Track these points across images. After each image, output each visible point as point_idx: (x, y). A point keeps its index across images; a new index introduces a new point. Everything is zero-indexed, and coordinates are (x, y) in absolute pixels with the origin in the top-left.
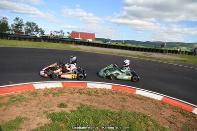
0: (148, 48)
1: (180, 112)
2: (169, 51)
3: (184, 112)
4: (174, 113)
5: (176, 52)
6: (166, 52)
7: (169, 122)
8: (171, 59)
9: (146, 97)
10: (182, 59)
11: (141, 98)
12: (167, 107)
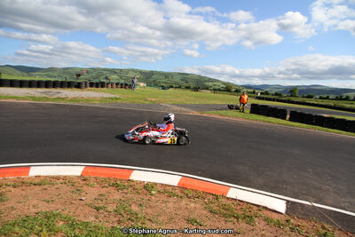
0: (52, 79)
1: (113, 185)
2: (92, 85)
3: (118, 182)
4: (103, 191)
5: (102, 85)
6: (86, 87)
7: (96, 208)
8: (95, 98)
9: (53, 177)
10: (113, 96)
11: (41, 182)
12: (91, 183)
